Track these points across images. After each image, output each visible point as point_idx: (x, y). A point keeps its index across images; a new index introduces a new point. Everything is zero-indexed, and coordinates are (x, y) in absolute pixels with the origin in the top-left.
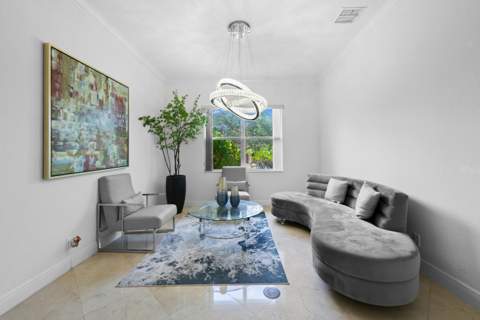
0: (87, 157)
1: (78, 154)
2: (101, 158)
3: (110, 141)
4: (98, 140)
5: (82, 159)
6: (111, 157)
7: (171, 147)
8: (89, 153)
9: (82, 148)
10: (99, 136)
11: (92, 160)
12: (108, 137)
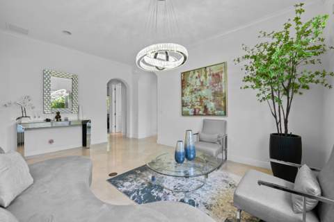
0: (195, 109)
1: (191, 108)
2: (203, 109)
3: (209, 101)
4: (201, 101)
5: (192, 110)
6: (209, 109)
7: (269, 97)
8: (195, 107)
9: (193, 105)
10: (201, 99)
11: (197, 111)
12: (207, 99)
